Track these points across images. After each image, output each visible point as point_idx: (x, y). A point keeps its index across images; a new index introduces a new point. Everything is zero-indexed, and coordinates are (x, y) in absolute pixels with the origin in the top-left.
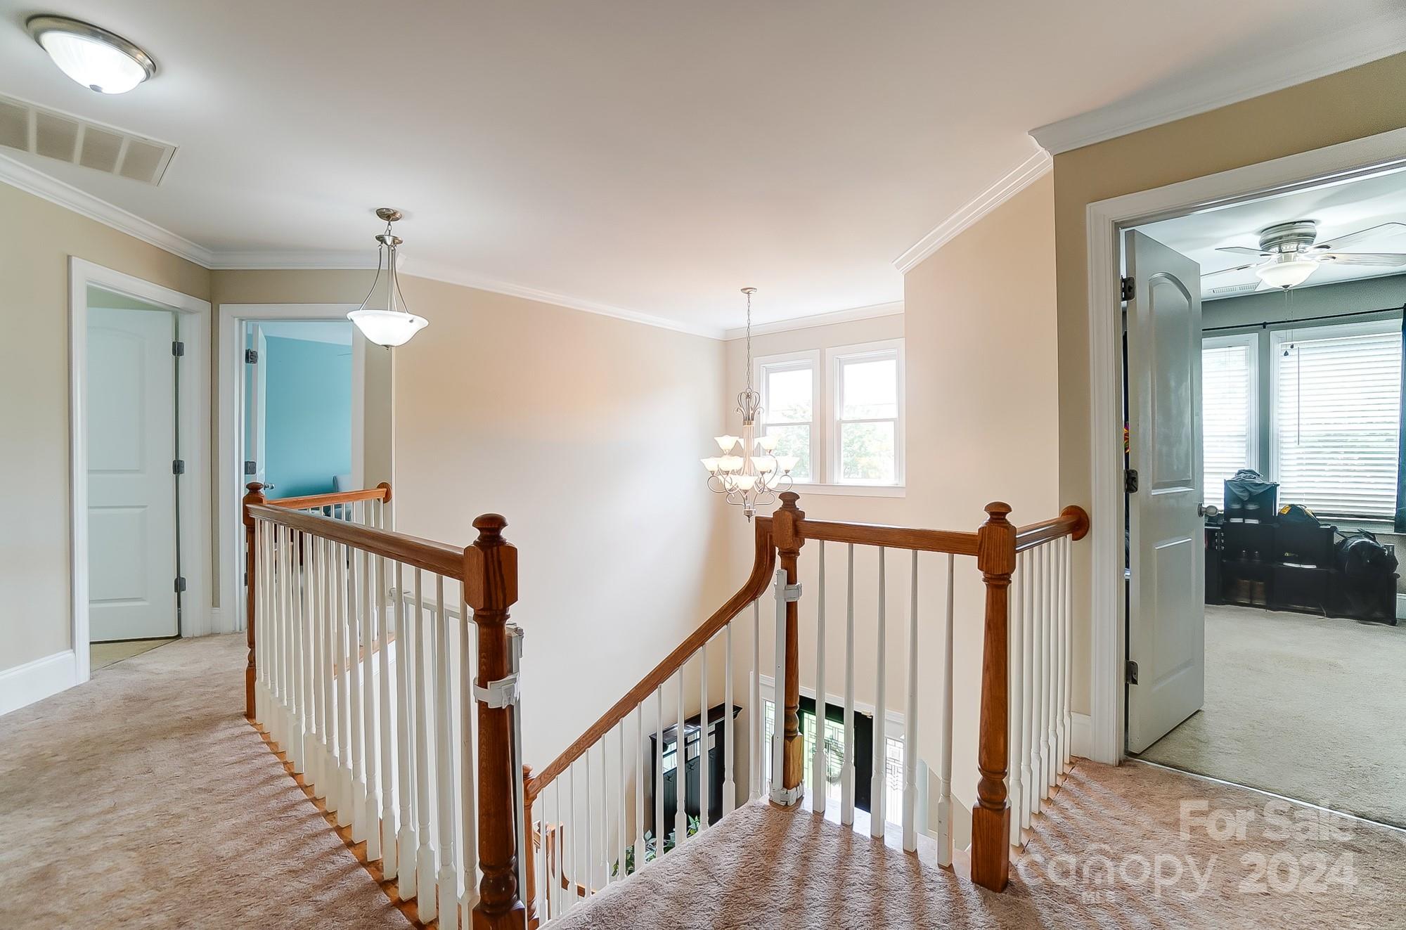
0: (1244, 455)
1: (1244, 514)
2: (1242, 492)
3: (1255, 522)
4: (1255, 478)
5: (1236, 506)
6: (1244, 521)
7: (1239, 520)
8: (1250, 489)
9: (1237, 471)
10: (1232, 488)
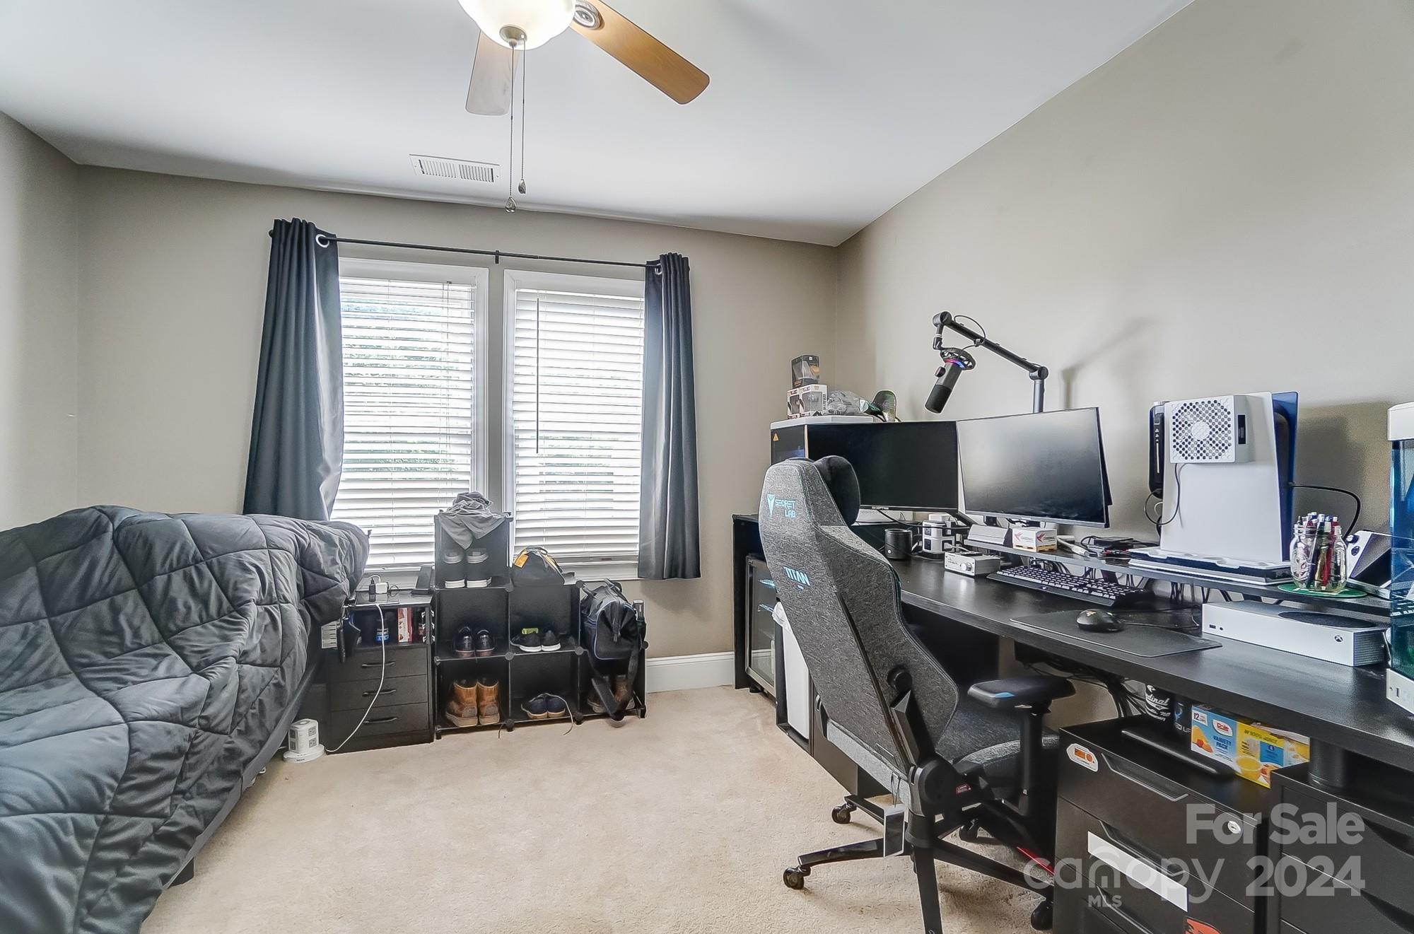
0: (468, 468)
1: (466, 571)
2: (460, 534)
3: (481, 584)
4: (480, 508)
5: (454, 559)
6: (466, 583)
7: (458, 584)
8: (474, 530)
9: (455, 495)
10: (447, 529)
